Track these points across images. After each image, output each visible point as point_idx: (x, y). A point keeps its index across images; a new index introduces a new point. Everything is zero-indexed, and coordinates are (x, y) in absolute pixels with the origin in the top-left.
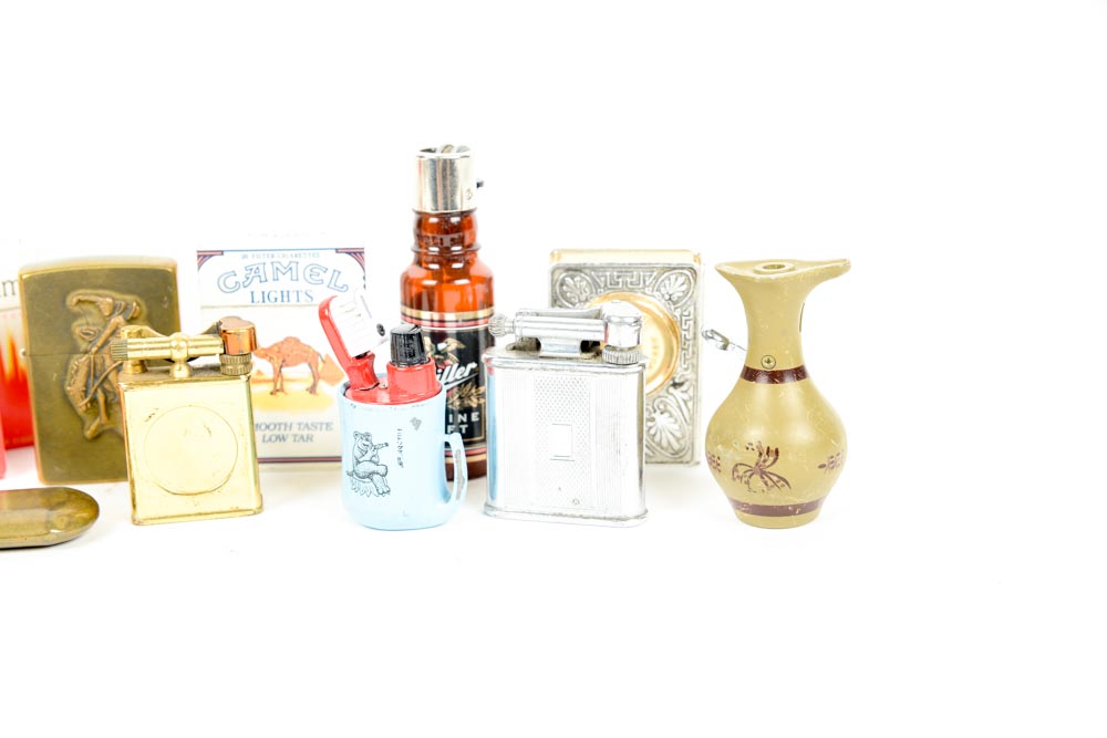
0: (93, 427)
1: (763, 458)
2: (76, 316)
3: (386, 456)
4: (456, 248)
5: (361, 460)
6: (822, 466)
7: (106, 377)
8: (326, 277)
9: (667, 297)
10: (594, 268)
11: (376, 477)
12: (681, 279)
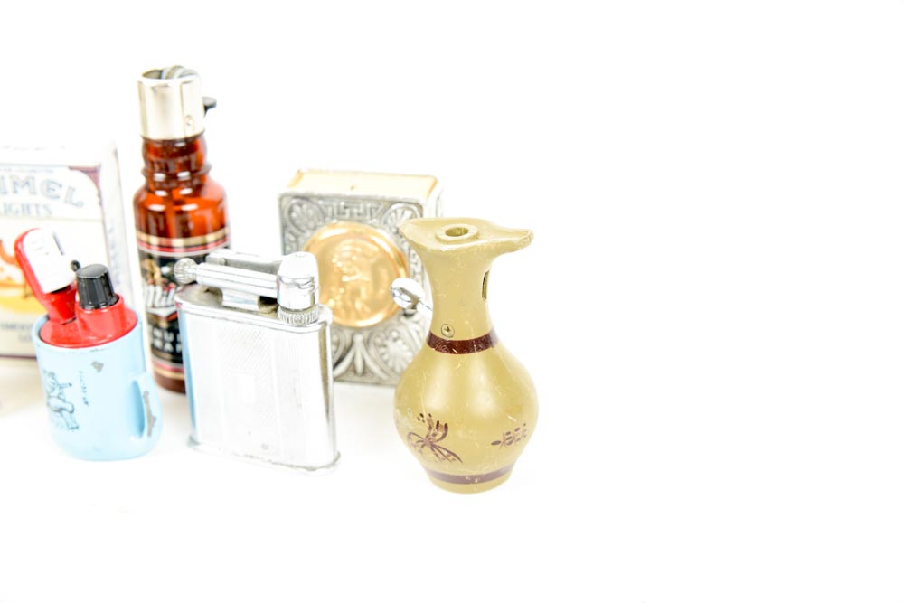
1: (432, 432)
3: (72, 396)
4: (184, 175)
5: (52, 395)
6: (495, 443)
8: (62, 192)
9: (394, 230)
10: (321, 198)
11: (64, 412)
12: (408, 213)
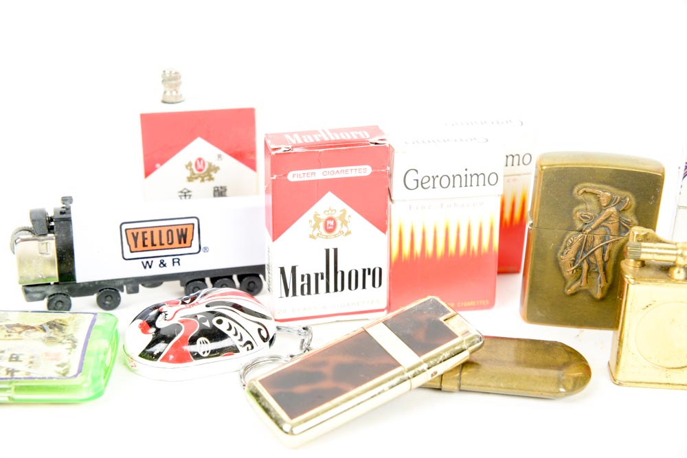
0: (573, 287)
2: (579, 202)
7: (593, 252)
